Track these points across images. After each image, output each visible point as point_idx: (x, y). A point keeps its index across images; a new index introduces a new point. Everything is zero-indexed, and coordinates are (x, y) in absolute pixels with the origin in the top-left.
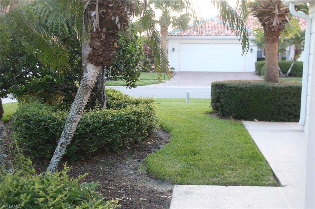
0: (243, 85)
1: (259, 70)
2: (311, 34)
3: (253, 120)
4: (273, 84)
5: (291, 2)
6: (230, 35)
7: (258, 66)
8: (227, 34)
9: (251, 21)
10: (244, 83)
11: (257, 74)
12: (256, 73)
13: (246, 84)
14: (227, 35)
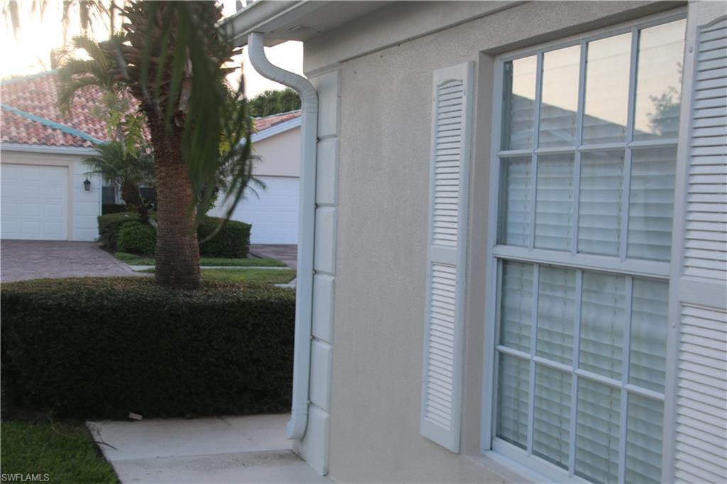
0: (89, 299)
1: (110, 237)
2: (319, 140)
3: (125, 418)
4: (190, 297)
5: (252, 29)
6: (25, 143)
7: (108, 227)
8: (14, 139)
9: (80, 110)
10: (93, 292)
11: (103, 248)
12: (100, 244)
13: (101, 294)
14: (16, 142)
